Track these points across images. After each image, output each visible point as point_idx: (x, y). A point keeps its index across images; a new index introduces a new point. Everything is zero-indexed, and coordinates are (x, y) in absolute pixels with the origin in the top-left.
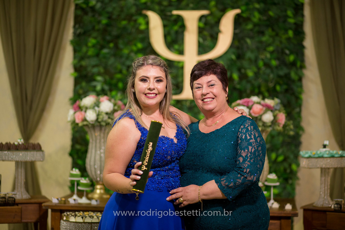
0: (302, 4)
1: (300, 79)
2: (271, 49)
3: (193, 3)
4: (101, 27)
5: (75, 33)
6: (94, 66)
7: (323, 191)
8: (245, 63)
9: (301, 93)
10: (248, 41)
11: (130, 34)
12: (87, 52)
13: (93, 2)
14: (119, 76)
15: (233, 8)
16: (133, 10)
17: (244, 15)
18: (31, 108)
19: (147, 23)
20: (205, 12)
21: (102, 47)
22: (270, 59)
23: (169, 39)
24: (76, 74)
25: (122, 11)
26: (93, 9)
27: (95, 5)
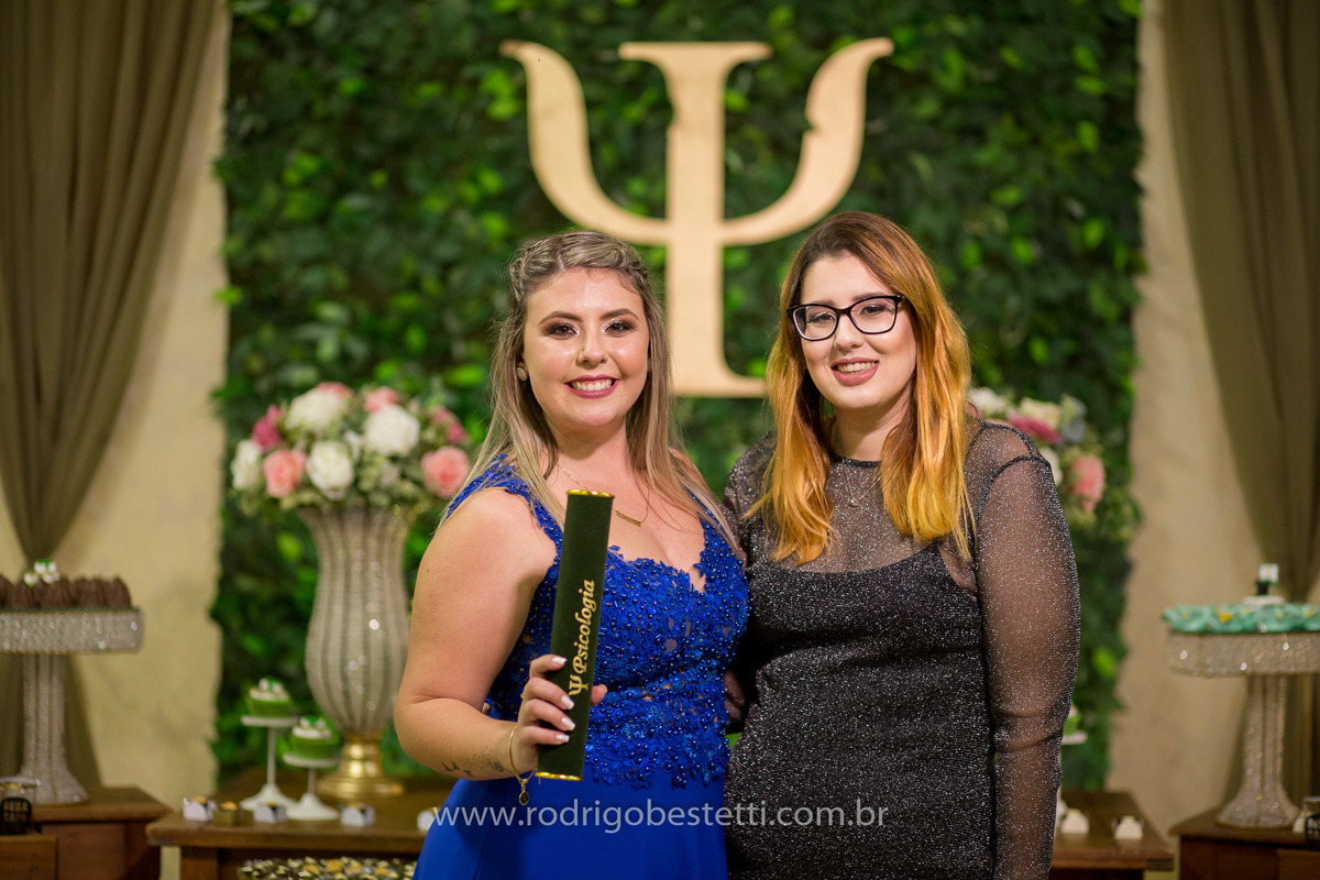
0: (1133, 23)
1: (1126, 317)
2: (1011, 195)
3: (700, 13)
4: (337, 106)
5: (230, 132)
6: (307, 264)
7: (1259, 765)
9: (1127, 370)
10: (922, 165)
11: (453, 134)
12: (281, 205)
13: (304, 8)
14: (407, 302)
15: (863, 34)
16: (465, 41)
17: (907, 63)
18: (56, 432)
19: (522, 94)
20: (750, 51)
21: (343, 188)
22: (1008, 238)
23: (608, 155)
24: (235, 296)
25: (419, 44)
26: (304, 35)
27: (313, 21)
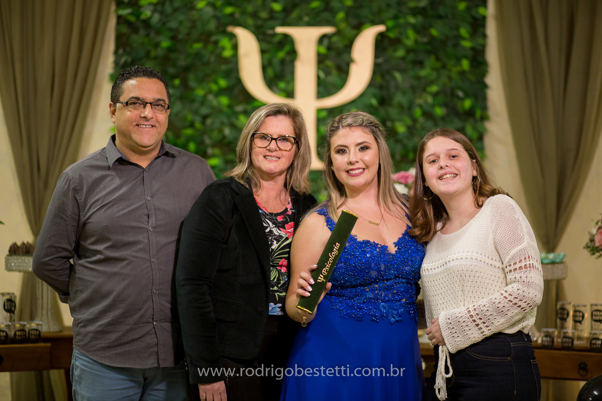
0: (484, 18)
1: (481, 138)
2: (434, 89)
3: (308, 15)
4: (160, 52)
5: (116, 63)
8: (393, 112)
10: (398, 76)
11: (207, 64)
13: (147, 13)
14: (189, 132)
15: (374, 23)
16: (212, 25)
17: (391, 35)
18: (46, 185)
19: (235, 47)
20: (328, 30)
22: (433, 106)
23: (270, 72)
25: (194, 26)
26: (147, 23)
27: (150, 18)
